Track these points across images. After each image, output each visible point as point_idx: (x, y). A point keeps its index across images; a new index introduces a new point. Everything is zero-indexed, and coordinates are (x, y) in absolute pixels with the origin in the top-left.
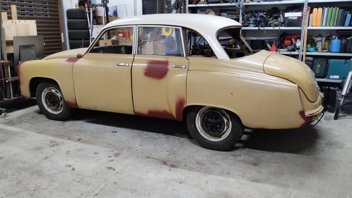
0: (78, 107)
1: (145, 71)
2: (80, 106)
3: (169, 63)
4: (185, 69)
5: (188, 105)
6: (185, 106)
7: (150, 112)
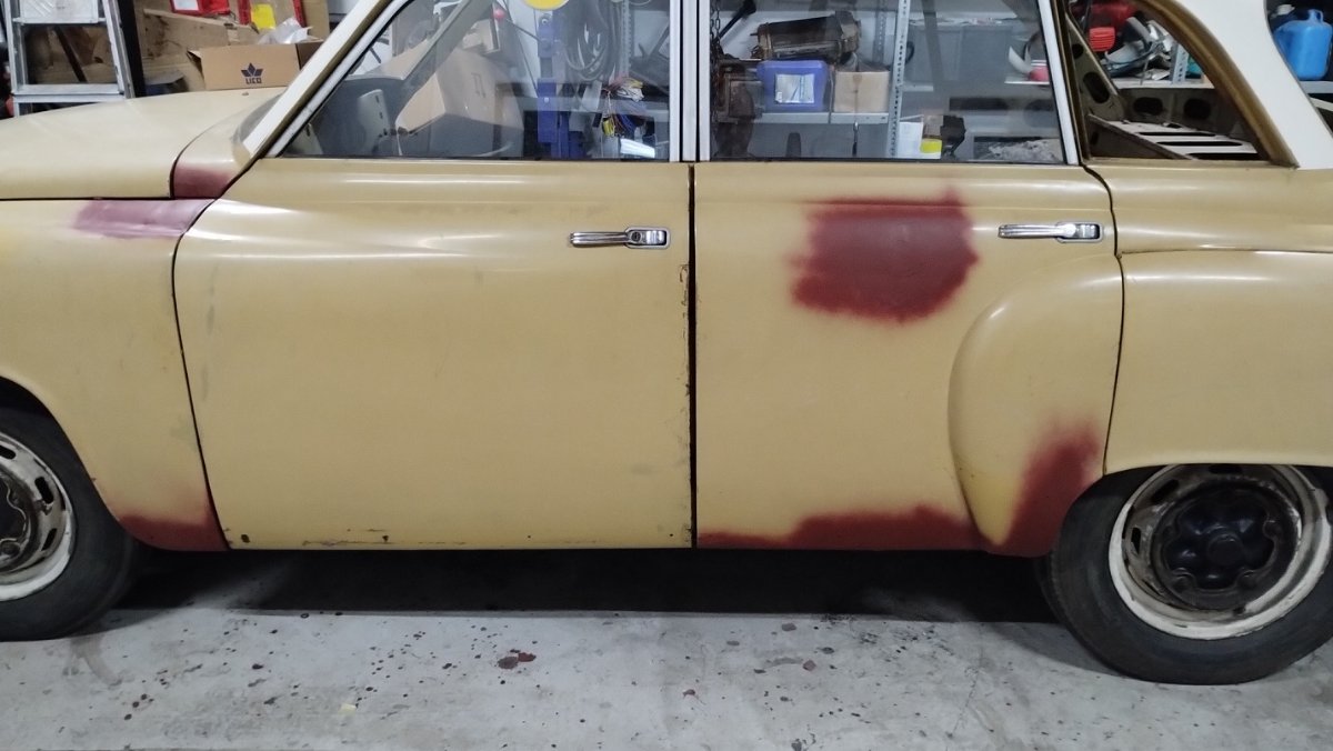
0: (227, 543)
1: (797, 274)
2: (245, 538)
3: (966, 210)
4: (1096, 245)
5: (1115, 466)
6: (1095, 474)
7: (815, 527)
